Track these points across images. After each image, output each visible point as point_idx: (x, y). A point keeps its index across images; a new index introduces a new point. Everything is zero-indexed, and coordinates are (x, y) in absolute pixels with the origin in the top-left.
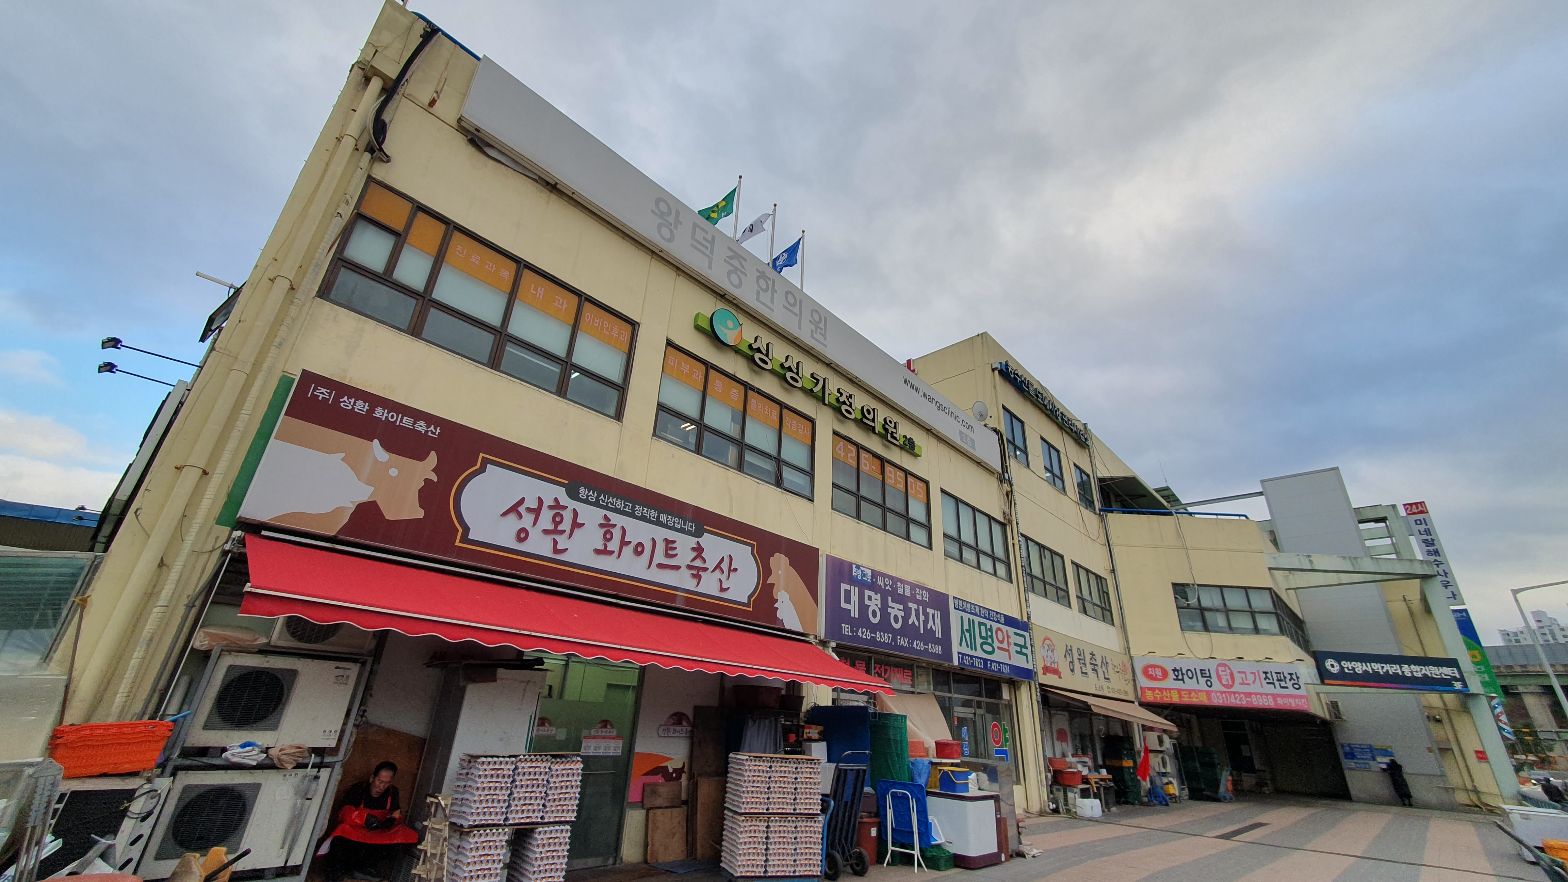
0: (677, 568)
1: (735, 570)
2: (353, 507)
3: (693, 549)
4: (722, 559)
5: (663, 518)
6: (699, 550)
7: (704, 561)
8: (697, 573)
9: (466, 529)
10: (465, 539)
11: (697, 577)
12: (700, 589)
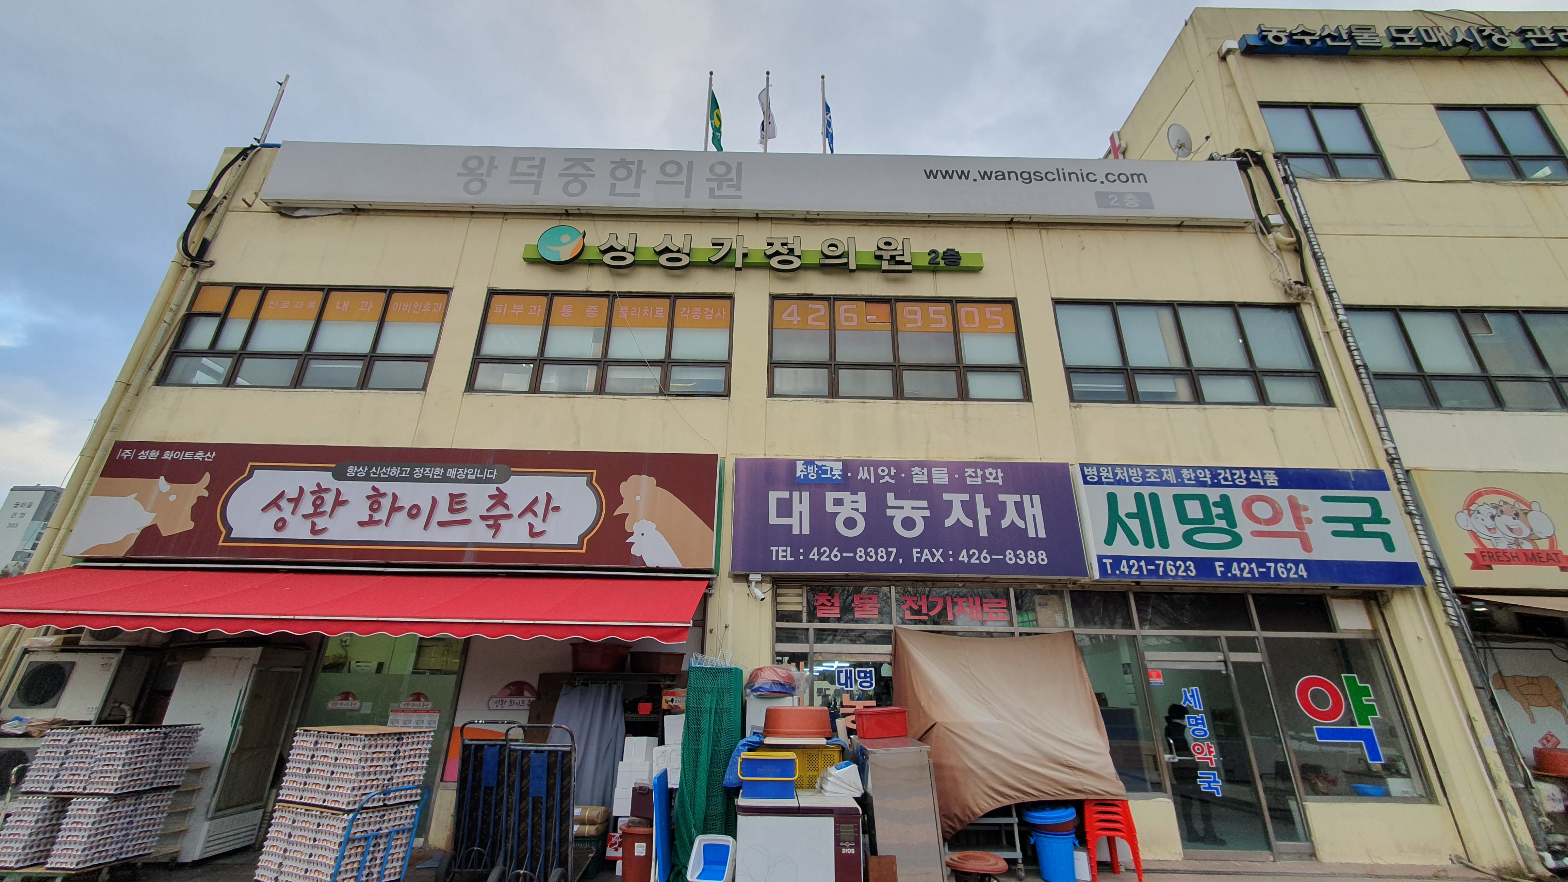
0: (467, 522)
1: (556, 509)
2: (138, 532)
3: (491, 497)
4: (535, 501)
5: (452, 473)
6: (500, 498)
7: (507, 507)
8: (494, 523)
9: (230, 530)
10: (228, 539)
11: (496, 527)
12: (501, 539)
